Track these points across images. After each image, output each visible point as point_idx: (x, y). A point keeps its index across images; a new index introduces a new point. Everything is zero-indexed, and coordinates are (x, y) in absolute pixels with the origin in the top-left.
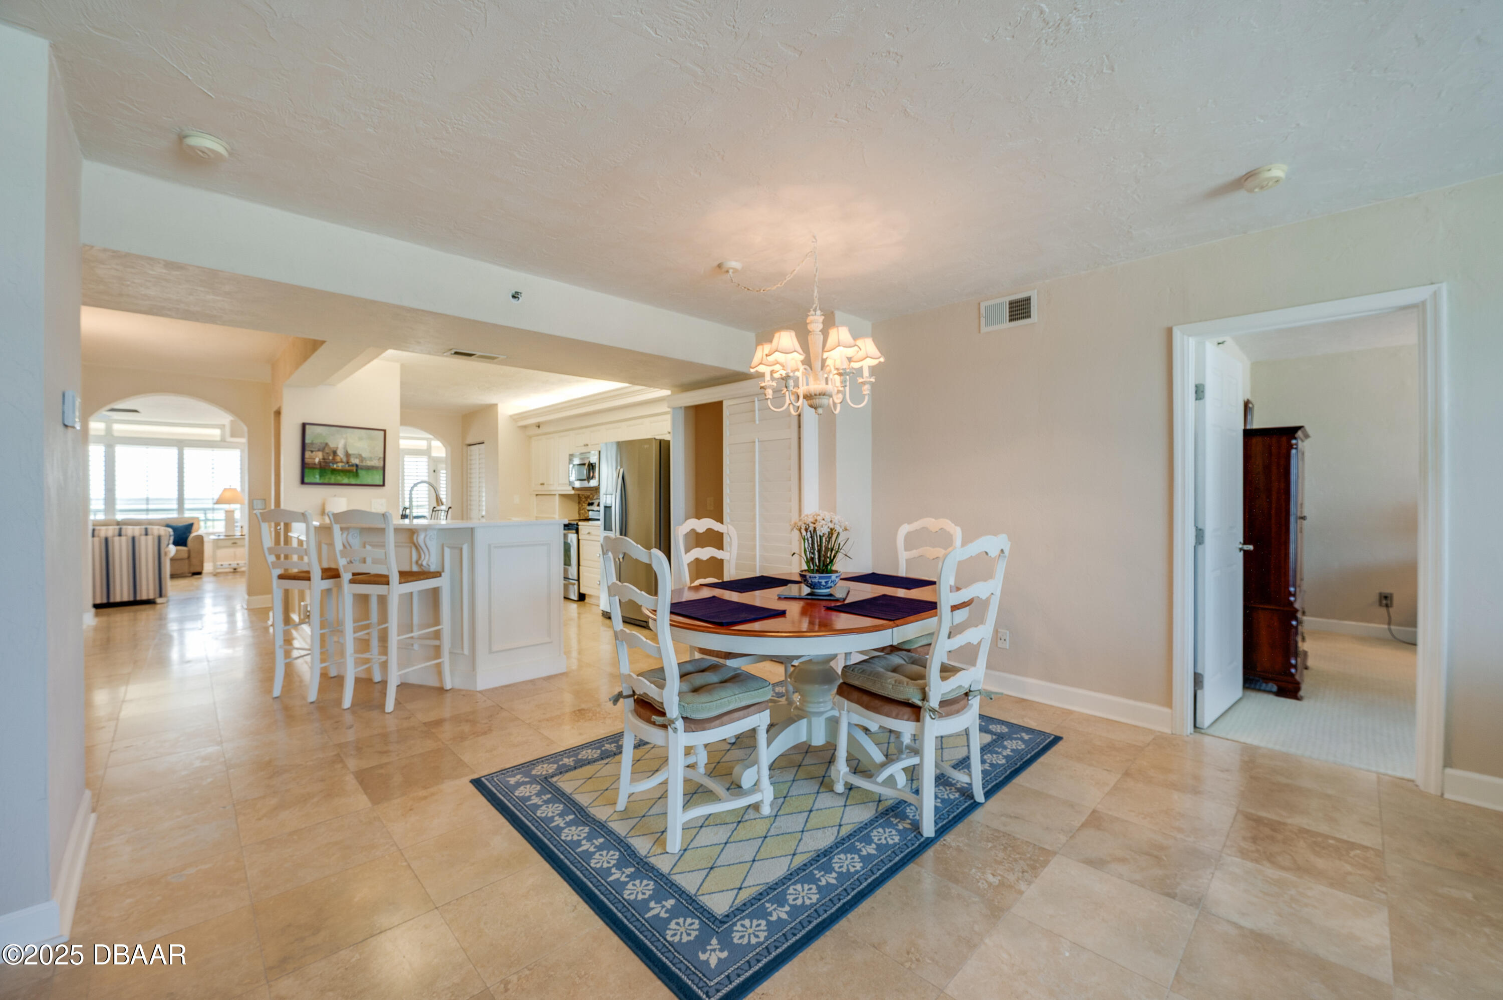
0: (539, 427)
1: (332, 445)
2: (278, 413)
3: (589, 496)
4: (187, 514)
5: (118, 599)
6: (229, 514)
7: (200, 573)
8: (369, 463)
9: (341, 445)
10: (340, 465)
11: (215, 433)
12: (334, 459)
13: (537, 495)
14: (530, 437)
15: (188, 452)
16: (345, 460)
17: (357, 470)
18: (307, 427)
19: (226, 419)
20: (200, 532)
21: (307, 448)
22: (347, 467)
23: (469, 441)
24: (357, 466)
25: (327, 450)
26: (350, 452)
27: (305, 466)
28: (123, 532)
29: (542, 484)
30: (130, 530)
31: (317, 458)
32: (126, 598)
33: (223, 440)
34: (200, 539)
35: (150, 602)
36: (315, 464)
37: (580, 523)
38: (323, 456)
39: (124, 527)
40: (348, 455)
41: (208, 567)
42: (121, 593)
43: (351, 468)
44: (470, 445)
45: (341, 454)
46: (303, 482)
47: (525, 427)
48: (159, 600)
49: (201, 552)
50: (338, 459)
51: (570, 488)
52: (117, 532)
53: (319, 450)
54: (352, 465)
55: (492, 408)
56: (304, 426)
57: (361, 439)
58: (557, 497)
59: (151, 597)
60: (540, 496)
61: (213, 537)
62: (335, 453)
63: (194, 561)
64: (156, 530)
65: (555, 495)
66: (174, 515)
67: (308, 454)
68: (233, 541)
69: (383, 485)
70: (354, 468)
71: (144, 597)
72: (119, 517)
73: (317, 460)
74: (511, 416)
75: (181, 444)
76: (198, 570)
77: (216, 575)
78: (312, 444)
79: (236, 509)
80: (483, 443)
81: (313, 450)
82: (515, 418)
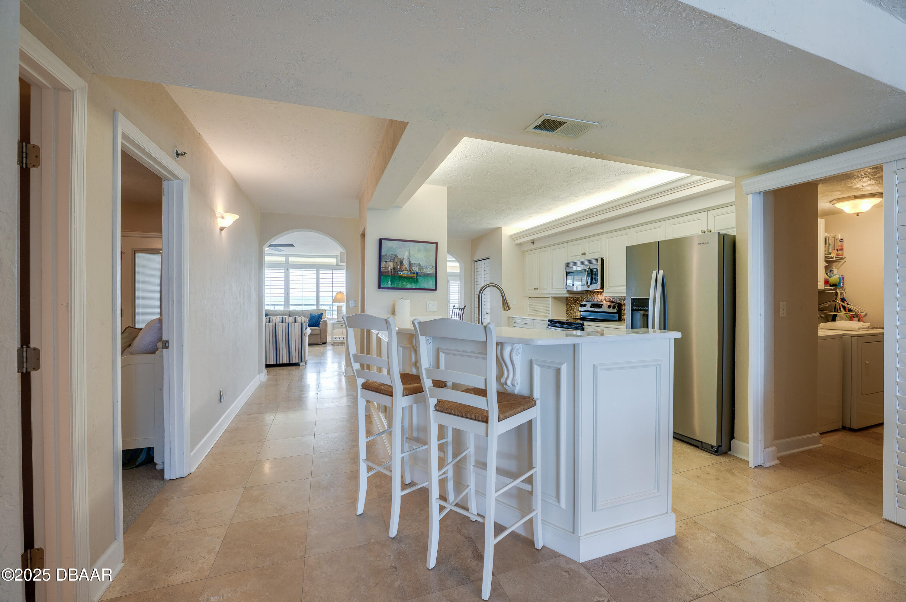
0: (533, 243)
1: (400, 256)
2: (363, 235)
3: (579, 298)
4: (322, 308)
5: (281, 363)
6: (339, 307)
7: (325, 343)
8: (425, 271)
9: (406, 257)
10: (405, 272)
11: (333, 261)
12: (401, 268)
13: (529, 297)
14: (524, 252)
15: (321, 272)
16: (408, 268)
17: (416, 277)
18: (383, 241)
19: (338, 250)
20: (326, 319)
21: (382, 259)
22: (410, 275)
23: (476, 259)
24: (417, 273)
25: (396, 261)
26: (412, 262)
27: (381, 274)
28: (284, 320)
29: (536, 289)
30: (287, 319)
31: (389, 266)
32: (285, 362)
33: (337, 265)
34: (326, 322)
35: (297, 364)
36: (388, 272)
37: (585, 323)
38: (394, 265)
39: (284, 317)
40: (410, 264)
41: (329, 339)
42: (283, 359)
43: (412, 275)
44: (476, 261)
45: (406, 263)
46: (380, 287)
47: (520, 244)
48: (301, 364)
49: (326, 331)
50: (404, 267)
51: (566, 292)
52: (281, 321)
53: (390, 261)
54: (414, 273)
55: (498, 230)
56: (381, 240)
57: (419, 251)
58: (550, 298)
59: (297, 362)
60: (531, 298)
61: (331, 322)
62: (401, 263)
63: (323, 336)
64: (300, 319)
65: (549, 297)
66: (314, 308)
67: (383, 264)
68: (341, 325)
69: (435, 289)
70: (415, 275)
71: (294, 362)
72: (292, 308)
73: (389, 269)
74: (510, 236)
75: (318, 267)
76: (324, 342)
77: (333, 344)
78: (386, 255)
79: (343, 305)
80: (489, 258)
81: (386, 260)
82: (513, 238)
